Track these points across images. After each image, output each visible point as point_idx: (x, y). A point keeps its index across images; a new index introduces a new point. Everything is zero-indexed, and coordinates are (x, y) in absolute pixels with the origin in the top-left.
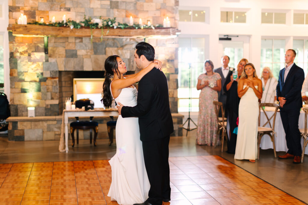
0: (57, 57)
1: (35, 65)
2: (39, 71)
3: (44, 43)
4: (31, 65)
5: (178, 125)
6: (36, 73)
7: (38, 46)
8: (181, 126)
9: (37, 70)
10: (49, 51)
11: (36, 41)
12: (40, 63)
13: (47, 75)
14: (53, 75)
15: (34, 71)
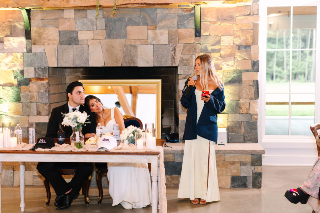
0: (46, 44)
1: (10, 58)
2: (18, 68)
3: (24, 21)
4: (4, 58)
5: (253, 168)
6: (13, 71)
7: (15, 26)
8: (258, 169)
9: (15, 65)
10: (33, 34)
11: (11, 18)
12: (19, 55)
13: (30, 73)
14: (39, 75)
15: (10, 68)
